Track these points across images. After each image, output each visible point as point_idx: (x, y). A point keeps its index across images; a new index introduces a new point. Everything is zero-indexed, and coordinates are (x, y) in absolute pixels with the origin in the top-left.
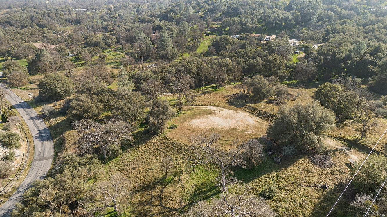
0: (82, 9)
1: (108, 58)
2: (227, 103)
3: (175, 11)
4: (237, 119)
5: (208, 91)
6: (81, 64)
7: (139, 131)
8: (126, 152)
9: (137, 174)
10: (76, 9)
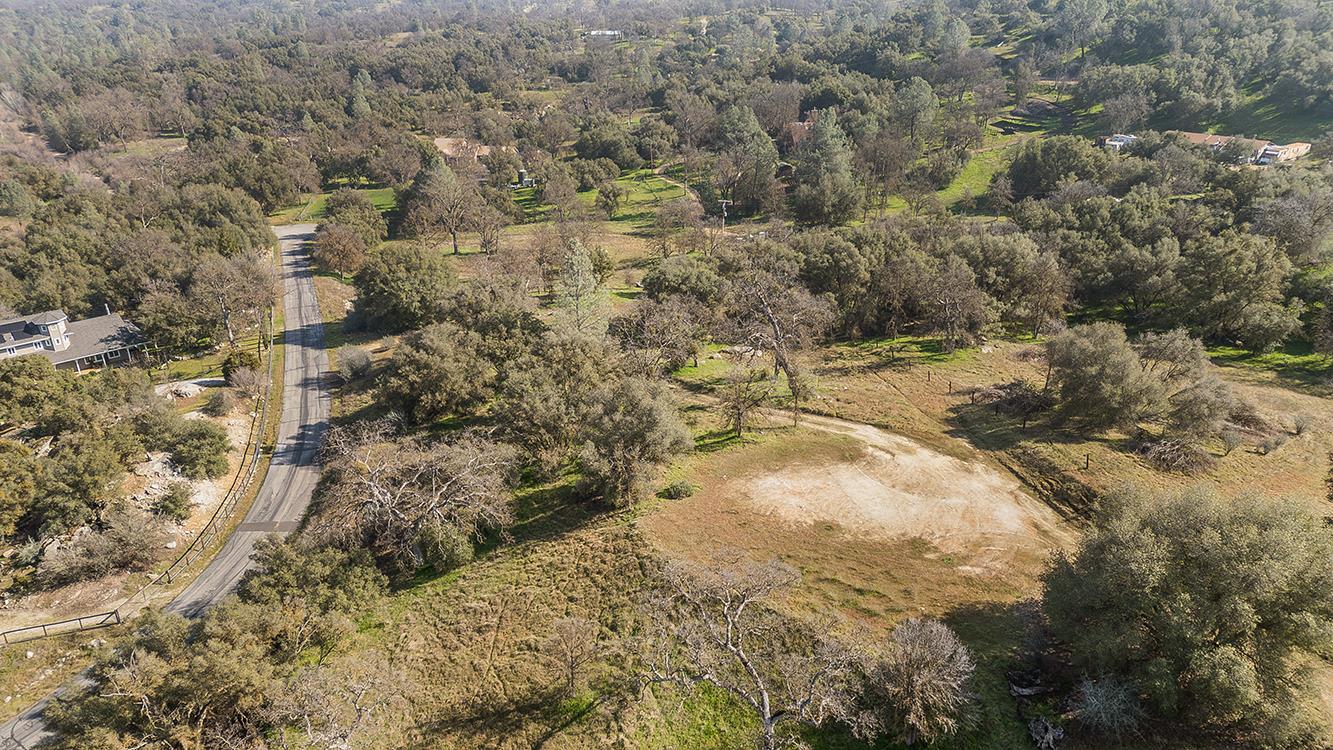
0: (609, 33)
1: (634, 197)
2: (948, 421)
3: (906, 40)
4: (954, 501)
5: (904, 359)
6: (542, 213)
7: (564, 487)
8: (490, 559)
9: (483, 656)
10: (593, 33)
